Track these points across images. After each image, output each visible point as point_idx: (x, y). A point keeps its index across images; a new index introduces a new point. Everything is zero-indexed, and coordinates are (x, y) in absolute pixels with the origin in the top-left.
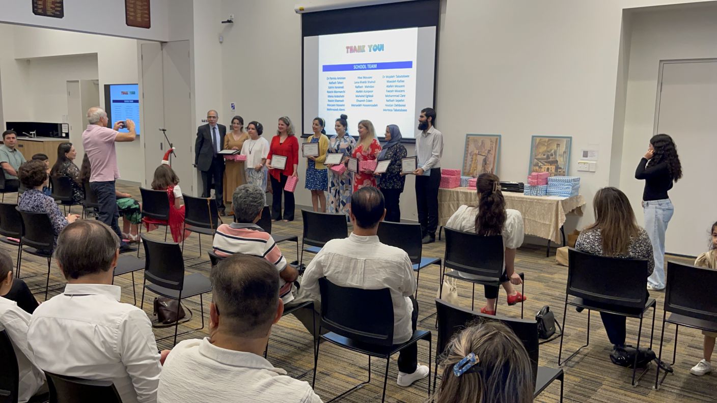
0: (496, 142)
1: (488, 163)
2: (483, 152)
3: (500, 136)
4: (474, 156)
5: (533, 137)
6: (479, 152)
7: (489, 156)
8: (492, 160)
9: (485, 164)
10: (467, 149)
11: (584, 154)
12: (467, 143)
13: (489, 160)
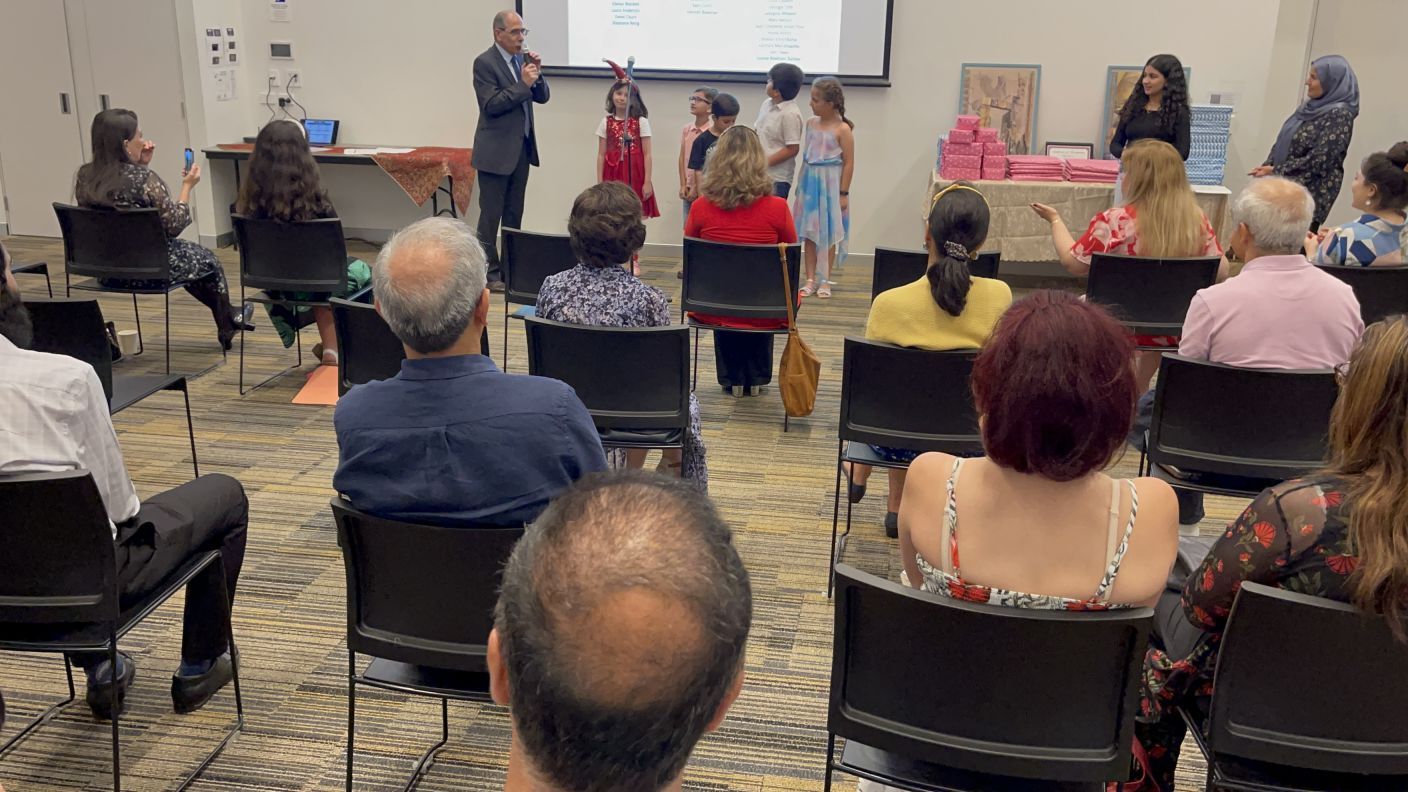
0: (1031, 79)
1: (1014, 123)
2: (1002, 102)
3: (1038, 67)
4: (983, 111)
5: (1111, 68)
6: (992, 101)
7: (1017, 109)
9: (1009, 126)
10: (965, 96)
11: (1212, 102)
12: (965, 83)
13: (1017, 117)
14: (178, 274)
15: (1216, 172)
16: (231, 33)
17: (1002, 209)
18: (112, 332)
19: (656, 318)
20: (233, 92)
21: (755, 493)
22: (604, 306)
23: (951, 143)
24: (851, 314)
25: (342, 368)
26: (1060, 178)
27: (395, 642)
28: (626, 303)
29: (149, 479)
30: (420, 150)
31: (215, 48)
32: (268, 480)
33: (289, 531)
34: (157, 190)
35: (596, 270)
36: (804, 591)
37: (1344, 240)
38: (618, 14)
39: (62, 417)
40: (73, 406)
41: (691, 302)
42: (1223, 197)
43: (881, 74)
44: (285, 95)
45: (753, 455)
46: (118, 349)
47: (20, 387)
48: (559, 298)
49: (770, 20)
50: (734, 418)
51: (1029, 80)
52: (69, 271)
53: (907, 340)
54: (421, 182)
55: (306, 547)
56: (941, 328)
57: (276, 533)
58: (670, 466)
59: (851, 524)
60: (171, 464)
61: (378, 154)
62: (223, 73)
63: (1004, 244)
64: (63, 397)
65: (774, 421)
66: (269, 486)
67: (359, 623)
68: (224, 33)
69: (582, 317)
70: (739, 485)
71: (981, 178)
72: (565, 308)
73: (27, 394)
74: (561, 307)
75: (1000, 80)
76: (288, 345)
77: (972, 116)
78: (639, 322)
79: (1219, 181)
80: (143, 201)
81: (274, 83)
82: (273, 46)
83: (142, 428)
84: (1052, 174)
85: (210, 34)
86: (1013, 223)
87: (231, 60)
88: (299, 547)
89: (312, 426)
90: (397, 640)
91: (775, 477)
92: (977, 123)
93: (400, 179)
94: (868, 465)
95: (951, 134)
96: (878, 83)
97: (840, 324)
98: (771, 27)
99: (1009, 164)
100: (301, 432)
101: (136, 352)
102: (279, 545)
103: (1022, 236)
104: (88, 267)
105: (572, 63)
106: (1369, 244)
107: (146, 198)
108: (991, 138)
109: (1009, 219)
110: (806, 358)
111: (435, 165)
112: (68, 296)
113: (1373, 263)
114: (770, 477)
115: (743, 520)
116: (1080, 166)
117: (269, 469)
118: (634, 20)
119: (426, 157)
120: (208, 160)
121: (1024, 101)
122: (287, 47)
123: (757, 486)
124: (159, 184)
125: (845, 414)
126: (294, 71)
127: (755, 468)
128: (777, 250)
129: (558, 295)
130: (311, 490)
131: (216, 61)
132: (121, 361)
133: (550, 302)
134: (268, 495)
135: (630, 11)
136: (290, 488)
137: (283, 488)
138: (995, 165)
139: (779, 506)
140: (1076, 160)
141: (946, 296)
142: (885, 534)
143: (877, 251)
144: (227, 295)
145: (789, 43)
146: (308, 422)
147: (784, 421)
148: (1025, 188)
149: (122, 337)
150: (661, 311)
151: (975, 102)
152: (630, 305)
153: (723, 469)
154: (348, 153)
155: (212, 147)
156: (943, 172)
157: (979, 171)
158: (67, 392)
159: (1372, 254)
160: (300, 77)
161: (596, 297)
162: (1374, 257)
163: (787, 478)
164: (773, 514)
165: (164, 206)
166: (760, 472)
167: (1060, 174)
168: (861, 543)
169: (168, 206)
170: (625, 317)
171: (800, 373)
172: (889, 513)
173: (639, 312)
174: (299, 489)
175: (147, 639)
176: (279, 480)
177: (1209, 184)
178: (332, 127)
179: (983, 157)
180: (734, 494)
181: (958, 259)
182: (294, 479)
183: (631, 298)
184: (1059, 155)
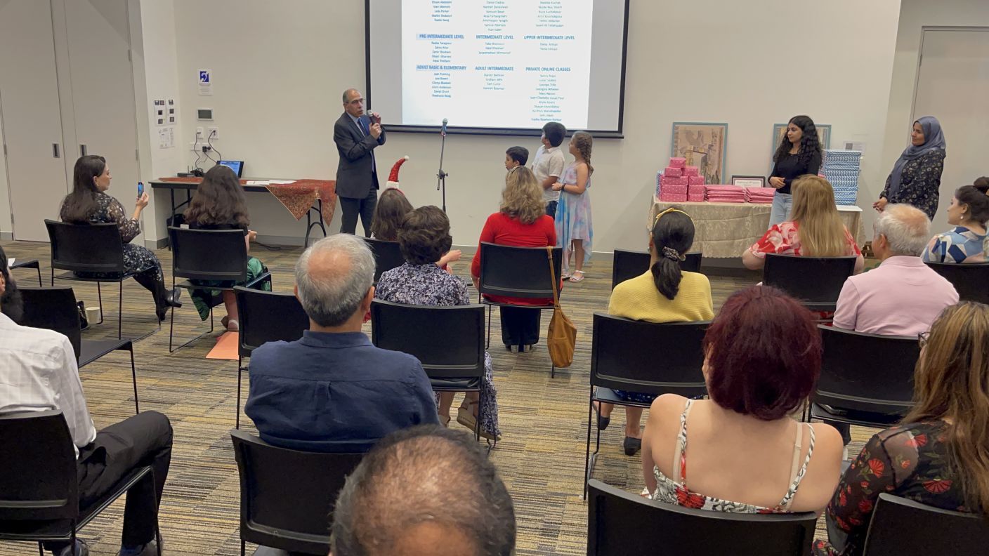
0: (721, 133)
1: (709, 163)
2: (701, 148)
3: (726, 125)
4: (688, 154)
5: (776, 125)
6: (694, 148)
7: (711, 154)
8: (717, 159)
9: (706, 165)
10: (675, 144)
11: (846, 148)
12: (675, 135)
13: (712, 158)
14: (129, 268)
15: (851, 196)
16: (171, 103)
17: (702, 222)
18: (82, 308)
19: (461, 298)
20: (172, 143)
21: (531, 422)
22: (424, 290)
23: (666, 176)
24: (598, 294)
25: (241, 334)
26: (743, 200)
27: (274, 534)
28: (439, 288)
29: (103, 413)
30: (299, 182)
31: (160, 113)
32: (187, 413)
33: (201, 450)
34: (116, 211)
35: (418, 266)
36: (567, 495)
37: (945, 243)
38: (436, 89)
39: (45, 373)
40: (52, 365)
41: (486, 287)
42: (857, 213)
43: (617, 130)
44: (207, 145)
45: (530, 395)
46: (86, 320)
47: (16, 353)
48: (393, 286)
49: (541, 94)
50: (517, 368)
51: (720, 134)
52: (54, 266)
53: (638, 315)
54: (299, 203)
55: (213, 462)
56: (662, 306)
57: (191, 451)
58: (471, 403)
59: (600, 446)
60: (119, 402)
61: (271, 184)
62: (165, 130)
63: (704, 246)
64: (46, 359)
65: (544, 370)
66: (187, 418)
67: (249, 519)
68: (167, 103)
69: (409, 299)
70: (521, 417)
71: (687, 200)
72: (397, 293)
73: (21, 358)
74: (394, 293)
75: (700, 134)
76: (204, 319)
77: (680, 158)
78: (449, 301)
79: (854, 202)
80: (107, 219)
81: (200, 136)
82: (200, 112)
83: (101, 376)
84: (736, 198)
85: (157, 103)
86: (710, 231)
87: (171, 121)
88: (208, 462)
89: (220, 375)
90: (276, 532)
91: (545, 411)
92: (684, 163)
93: (285, 202)
94: (611, 403)
95: (666, 170)
96: (615, 136)
97: (591, 302)
98: (541, 98)
99: (707, 191)
100: (211, 379)
101: (98, 322)
102: (194, 460)
103: (716, 240)
104: (67, 264)
105: (404, 123)
106: (962, 248)
107: (109, 216)
108: (694, 173)
109: (707, 228)
110: (566, 326)
111: (309, 192)
112: (53, 285)
113: (965, 261)
114: (542, 411)
115: (523, 442)
116: (756, 192)
117: (189, 406)
118: (447, 94)
119: (304, 186)
120: (153, 189)
121: (716, 147)
122: (209, 112)
123: (533, 418)
124: (118, 207)
125: (595, 368)
126: (213, 128)
127: (531, 404)
128: (546, 250)
129: (392, 284)
130: (218, 421)
131: (160, 121)
132: (88, 329)
133: (387, 289)
134: (187, 424)
135: (444, 87)
136: (204, 419)
137: (198, 419)
138: (697, 191)
139: (548, 432)
140: (753, 188)
141: (665, 285)
142: (624, 453)
143: (615, 251)
144: (163, 282)
145: (554, 109)
146: (217, 371)
147: (551, 370)
148: (718, 207)
149: (88, 311)
150: (463, 293)
151: (683, 148)
152: (442, 289)
153: (508, 405)
154: (249, 183)
155: (156, 179)
156: (661, 196)
157: (686, 196)
158: (49, 356)
159: (963, 254)
160: (218, 132)
161: (419, 284)
162: (965, 257)
163: (554, 411)
164: (543, 438)
165: (121, 222)
166: (534, 407)
167: (742, 198)
168: (607, 459)
169: (123, 222)
170: (439, 298)
171: (562, 336)
172: (627, 437)
173: (449, 294)
174: (209, 420)
175: (97, 529)
176: (195, 414)
177: (846, 204)
178: (238, 166)
179: (688, 186)
180: (517, 423)
181: (673, 259)
182: (206, 412)
183: (442, 285)
184: (740, 184)
